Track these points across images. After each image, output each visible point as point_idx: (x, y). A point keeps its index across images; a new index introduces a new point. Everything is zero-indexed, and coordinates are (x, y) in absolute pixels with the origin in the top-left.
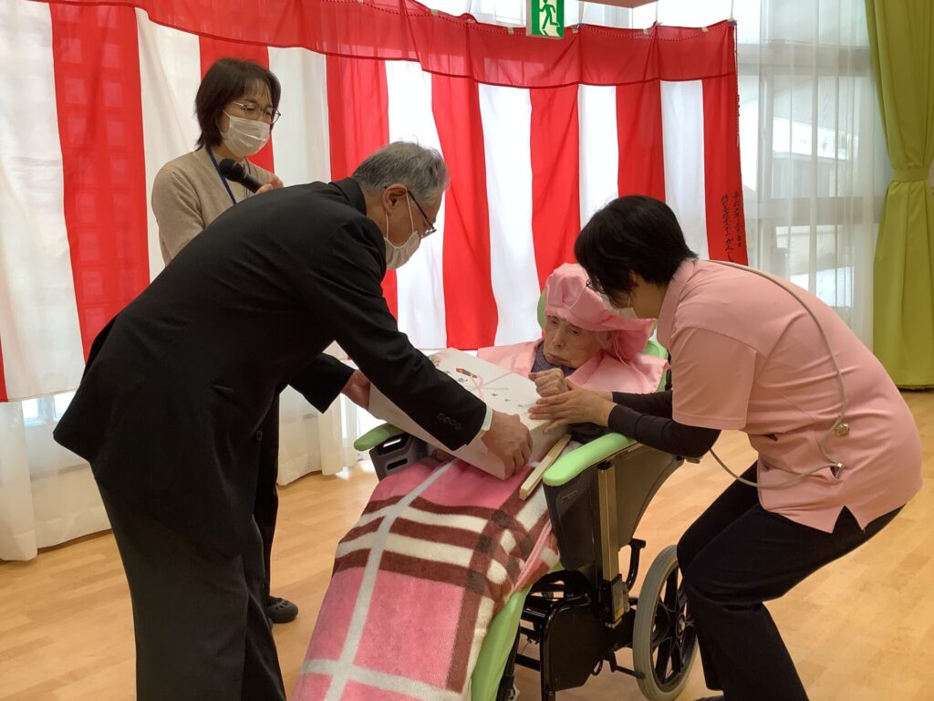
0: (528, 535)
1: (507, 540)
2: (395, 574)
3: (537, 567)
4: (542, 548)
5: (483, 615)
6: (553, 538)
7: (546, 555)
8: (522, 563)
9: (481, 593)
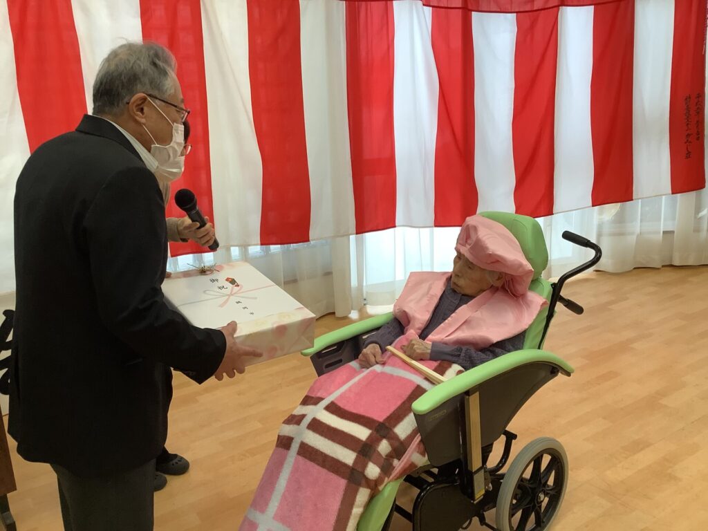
0: (402, 443)
1: (384, 447)
2: (306, 460)
3: (407, 465)
4: (412, 453)
5: (360, 499)
6: (422, 446)
7: (416, 457)
8: (395, 462)
9: (359, 485)
